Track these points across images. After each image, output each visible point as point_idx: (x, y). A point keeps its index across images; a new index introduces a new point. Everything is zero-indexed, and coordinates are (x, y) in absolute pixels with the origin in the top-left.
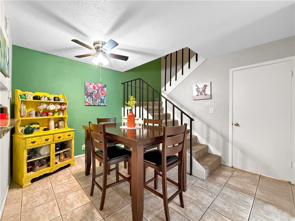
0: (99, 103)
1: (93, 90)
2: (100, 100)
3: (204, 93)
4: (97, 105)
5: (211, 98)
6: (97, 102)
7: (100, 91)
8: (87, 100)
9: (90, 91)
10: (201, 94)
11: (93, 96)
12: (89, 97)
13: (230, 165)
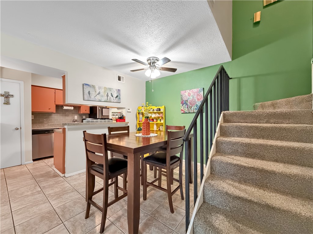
0: (195, 110)
1: (188, 97)
2: (195, 107)
4: (192, 112)
6: (192, 109)
8: (183, 108)
9: (185, 99)
11: (188, 103)
12: (184, 105)
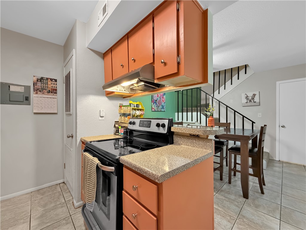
0: (161, 109)
1: (157, 97)
2: (161, 107)
3: (253, 101)
5: (260, 105)
7: (161, 98)
8: (153, 107)
10: (250, 101)
11: (157, 103)
12: (155, 104)
13: (277, 159)
